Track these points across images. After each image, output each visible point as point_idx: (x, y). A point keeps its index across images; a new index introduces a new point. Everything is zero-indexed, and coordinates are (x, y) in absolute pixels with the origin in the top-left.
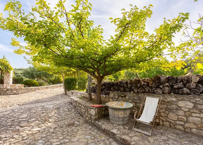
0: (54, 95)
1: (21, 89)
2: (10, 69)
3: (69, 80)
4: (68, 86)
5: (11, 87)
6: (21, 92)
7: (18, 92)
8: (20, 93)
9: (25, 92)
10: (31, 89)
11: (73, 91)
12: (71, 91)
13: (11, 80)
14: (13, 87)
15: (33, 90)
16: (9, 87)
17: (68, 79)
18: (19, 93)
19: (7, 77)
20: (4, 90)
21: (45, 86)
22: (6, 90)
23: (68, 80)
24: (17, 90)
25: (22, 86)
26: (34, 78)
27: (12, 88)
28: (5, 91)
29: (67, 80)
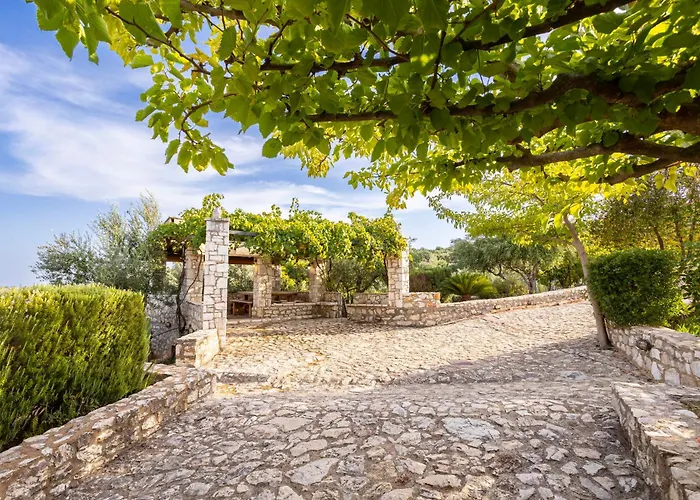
0: (542, 343)
1: (432, 309)
2: (401, 246)
3: (612, 268)
4: (613, 301)
5: (404, 302)
6: (434, 319)
7: (424, 320)
8: (429, 322)
9: (447, 322)
10: (466, 310)
11: (647, 332)
12: (635, 330)
13: (404, 279)
14: (411, 301)
15: (473, 311)
16: (399, 304)
17: (609, 260)
18: (425, 323)
19: (393, 270)
20: (388, 312)
21: (521, 298)
22: (393, 311)
23: (606, 267)
24: (420, 312)
25: (435, 298)
26: (487, 266)
27: (407, 306)
28: (390, 314)
29: (601, 266)
